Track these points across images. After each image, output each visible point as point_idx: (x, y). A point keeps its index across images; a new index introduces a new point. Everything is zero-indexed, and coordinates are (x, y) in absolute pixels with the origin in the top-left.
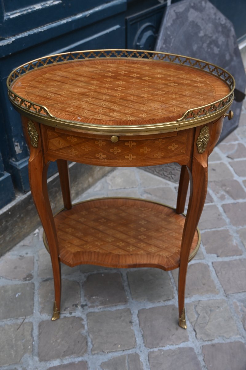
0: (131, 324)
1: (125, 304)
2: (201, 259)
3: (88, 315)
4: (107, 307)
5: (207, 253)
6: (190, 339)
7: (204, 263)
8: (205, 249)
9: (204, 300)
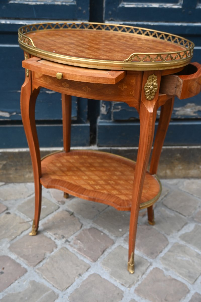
0: (79, 276)
1: (91, 262)
2: (189, 282)
3: (63, 248)
4: (79, 254)
7: (189, 287)
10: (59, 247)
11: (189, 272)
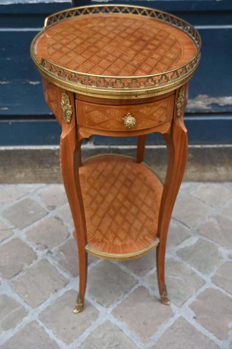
0: (54, 292)
1: (71, 276)
2: (176, 305)
3: (45, 261)
4: (60, 267)
5: (190, 306)
6: (71, 345)
8: (193, 302)
9: (126, 333)
10: (40, 258)
11: (179, 293)
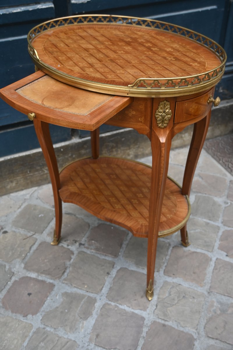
0: (107, 275)
1: (113, 258)
2: (208, 251)
3: (80, 253)
4: (98, 254)
5: (219, 248)
6: (148, 310)
7: (209, 256)
8: (219, 245)
9: (184, 285)
11: (205, 242)
